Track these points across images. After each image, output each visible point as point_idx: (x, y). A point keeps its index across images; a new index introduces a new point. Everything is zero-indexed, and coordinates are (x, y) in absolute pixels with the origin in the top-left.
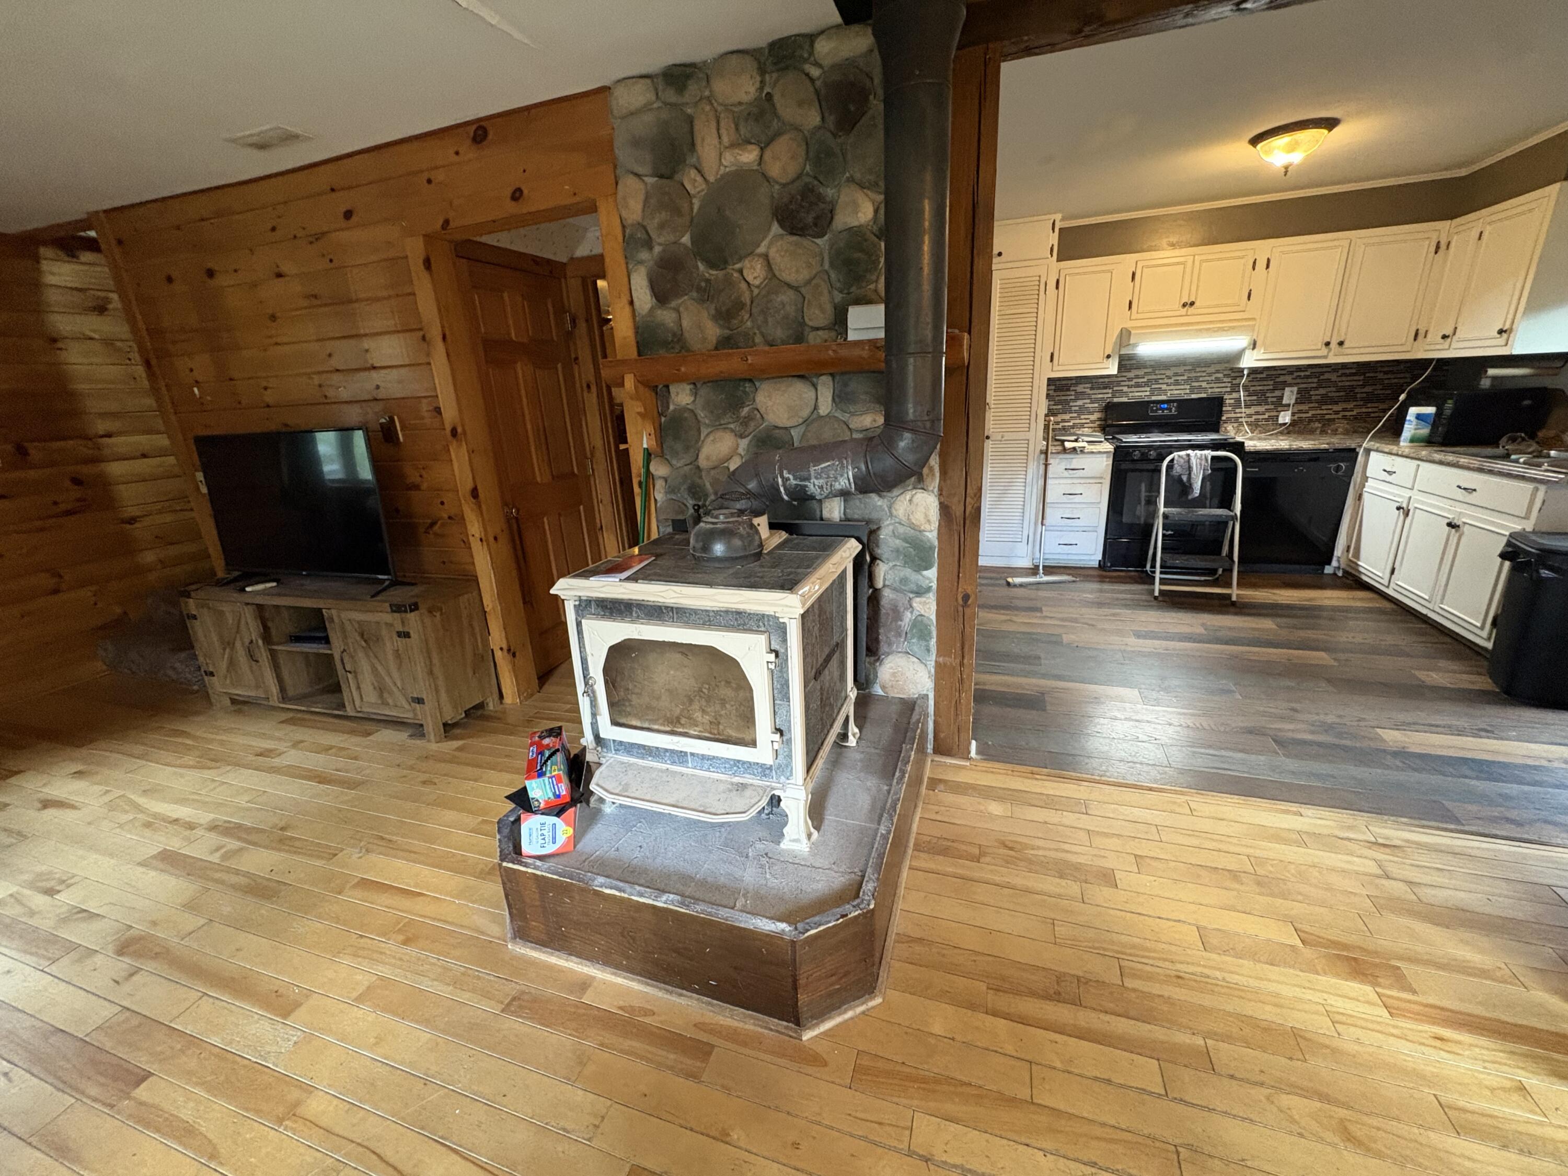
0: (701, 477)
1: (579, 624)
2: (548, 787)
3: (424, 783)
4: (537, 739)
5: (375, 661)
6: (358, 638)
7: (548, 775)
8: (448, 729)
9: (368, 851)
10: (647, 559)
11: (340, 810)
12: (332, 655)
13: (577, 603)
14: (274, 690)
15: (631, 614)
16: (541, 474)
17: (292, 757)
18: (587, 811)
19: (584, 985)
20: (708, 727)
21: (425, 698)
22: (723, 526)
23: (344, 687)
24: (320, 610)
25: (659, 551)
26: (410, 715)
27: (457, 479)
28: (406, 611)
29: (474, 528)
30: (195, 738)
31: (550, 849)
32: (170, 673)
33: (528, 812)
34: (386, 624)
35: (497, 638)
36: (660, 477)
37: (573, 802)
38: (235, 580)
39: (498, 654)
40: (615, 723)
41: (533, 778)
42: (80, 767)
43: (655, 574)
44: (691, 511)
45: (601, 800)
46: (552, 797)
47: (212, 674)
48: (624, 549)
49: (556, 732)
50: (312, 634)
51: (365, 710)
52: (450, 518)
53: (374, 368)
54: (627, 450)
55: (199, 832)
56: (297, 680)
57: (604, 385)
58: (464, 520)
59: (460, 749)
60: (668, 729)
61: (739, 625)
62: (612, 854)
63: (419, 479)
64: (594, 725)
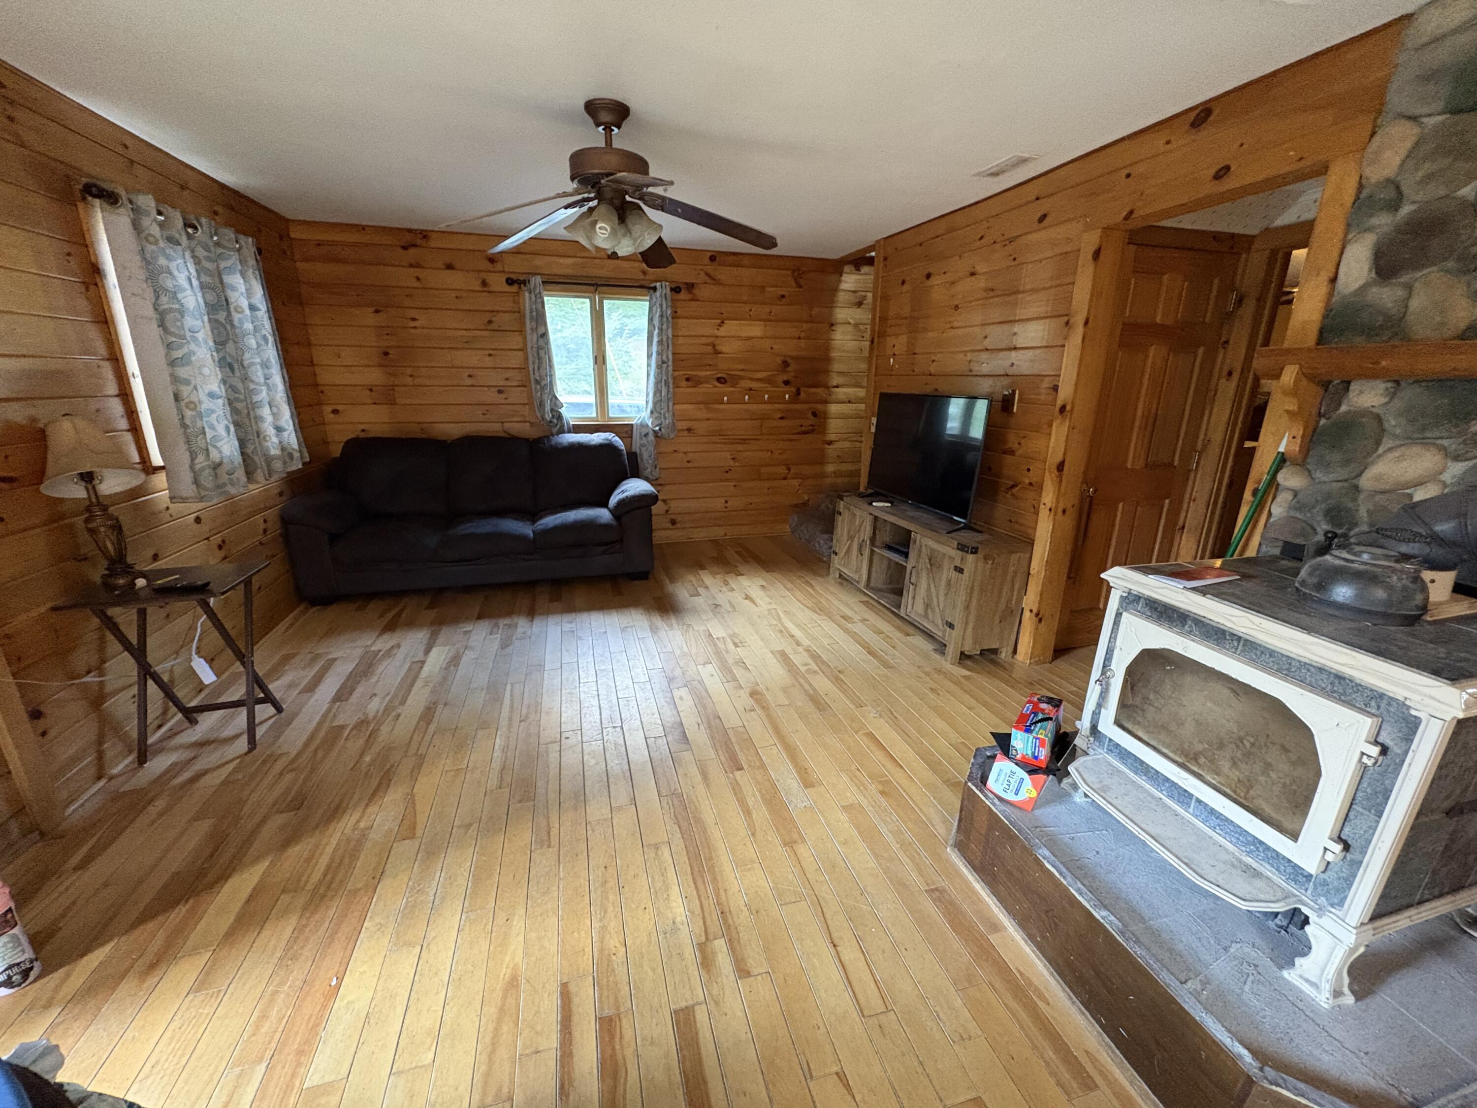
0: (1355, 500)
1: (1118, 615)
2: (1030, 744)
3: (932, 689)
4: (1035, 699)
5: (931, 583)
6: (927, 561)
7: (1034, 734)
8: (964, 658)
9: (881, 716)
10: (1228, 576)
11: (874, 678)
12: (906, 567)
13: (1125, 595)
14: (865, 577)
15: (1184, 626)
16: (1134, 458)
17: (858, 628)
18: (1056, 788)
19: (996, 927)
20: (1233, 786)
21: (956, 624)
22: (1362, 567)
23: (905, 593)
24: (910, 532)
25: (1250, 571)
26: (940, 634)
27: (1050, 450)
28: (967, 552)
29: (1048, 497)
30: (814, 590)
31: (1010, 796)
32: (817, 545)
33: (1005, 755)
34: (950, 557)
35: (1031, 600)
36: (1289, 489)
37: (1048, 771)
38: (867, 496)
39: (1027, 614)
40: (1118, 723)
41: (1020, 729)
42: (764, 584)
43: (1233, 595)
44: (1320, 537)
45: (1075, 787)
46: (1030, 755)
47: (836, 554)
48: (1202, 558)
49: (1056, 703)
50: (898, 547)
51: (912, 616)
52: (1031, 484)
53: (1015, 348)
54: (1254, 449)
55: (800, 649)
56: (879, 578)
57: (1251, 376)
58: (1042, 488)
59: (964, 677)
60: (1180, 760)
61: (1334, 692)
62: (1066, 839)
63: (1017, 445)
64: (1096, 715)
